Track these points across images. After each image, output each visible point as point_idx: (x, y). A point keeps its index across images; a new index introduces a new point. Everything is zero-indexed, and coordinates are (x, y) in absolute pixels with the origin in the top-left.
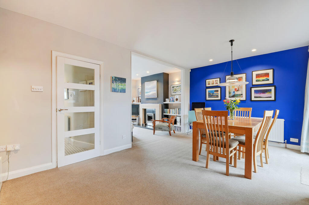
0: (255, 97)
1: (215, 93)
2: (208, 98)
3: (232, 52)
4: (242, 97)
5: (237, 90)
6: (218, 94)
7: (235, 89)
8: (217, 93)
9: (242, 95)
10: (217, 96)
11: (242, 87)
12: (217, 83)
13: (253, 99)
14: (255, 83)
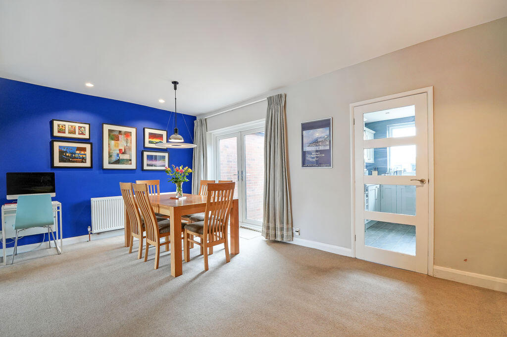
0: (148, 165)
1: (78, 152)
2: (57, 163)
3: (176, 99)
4: (131, 164)
5: (123, 151)
6: (84, 156)
7: (120, 150)
8: (82, 152)
9: (130, 160)
10: (83, 160)
11: (130, 149)
12: (82, 134)
13: (146, 167)
14: (147, 145)
